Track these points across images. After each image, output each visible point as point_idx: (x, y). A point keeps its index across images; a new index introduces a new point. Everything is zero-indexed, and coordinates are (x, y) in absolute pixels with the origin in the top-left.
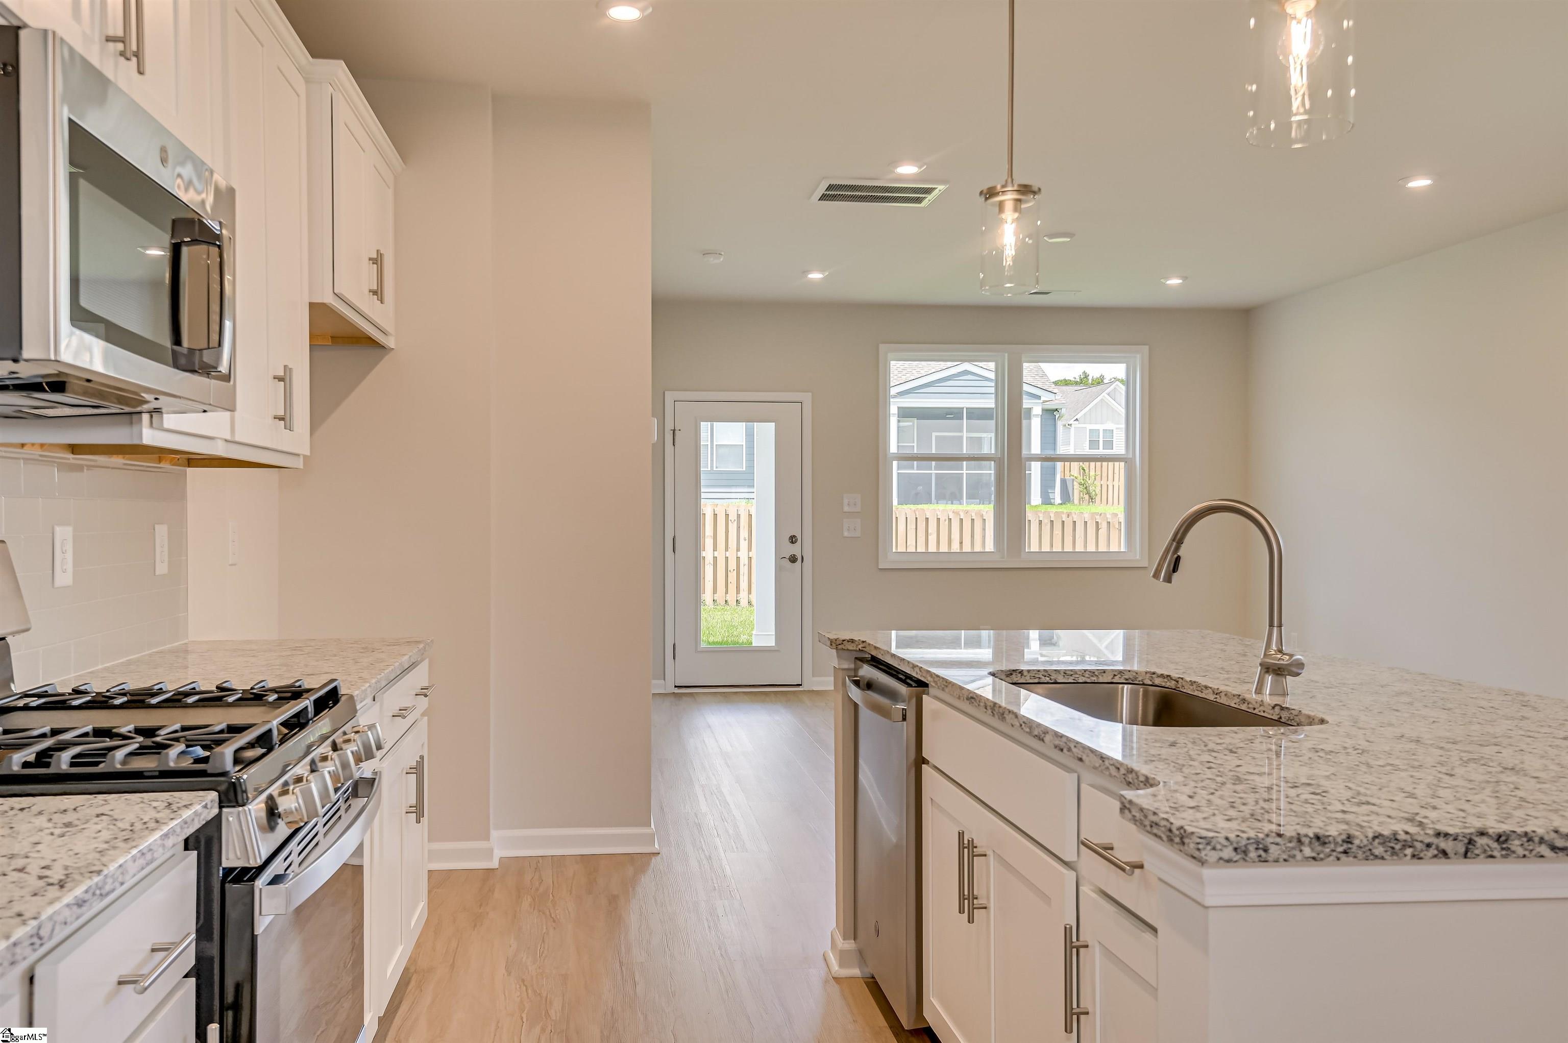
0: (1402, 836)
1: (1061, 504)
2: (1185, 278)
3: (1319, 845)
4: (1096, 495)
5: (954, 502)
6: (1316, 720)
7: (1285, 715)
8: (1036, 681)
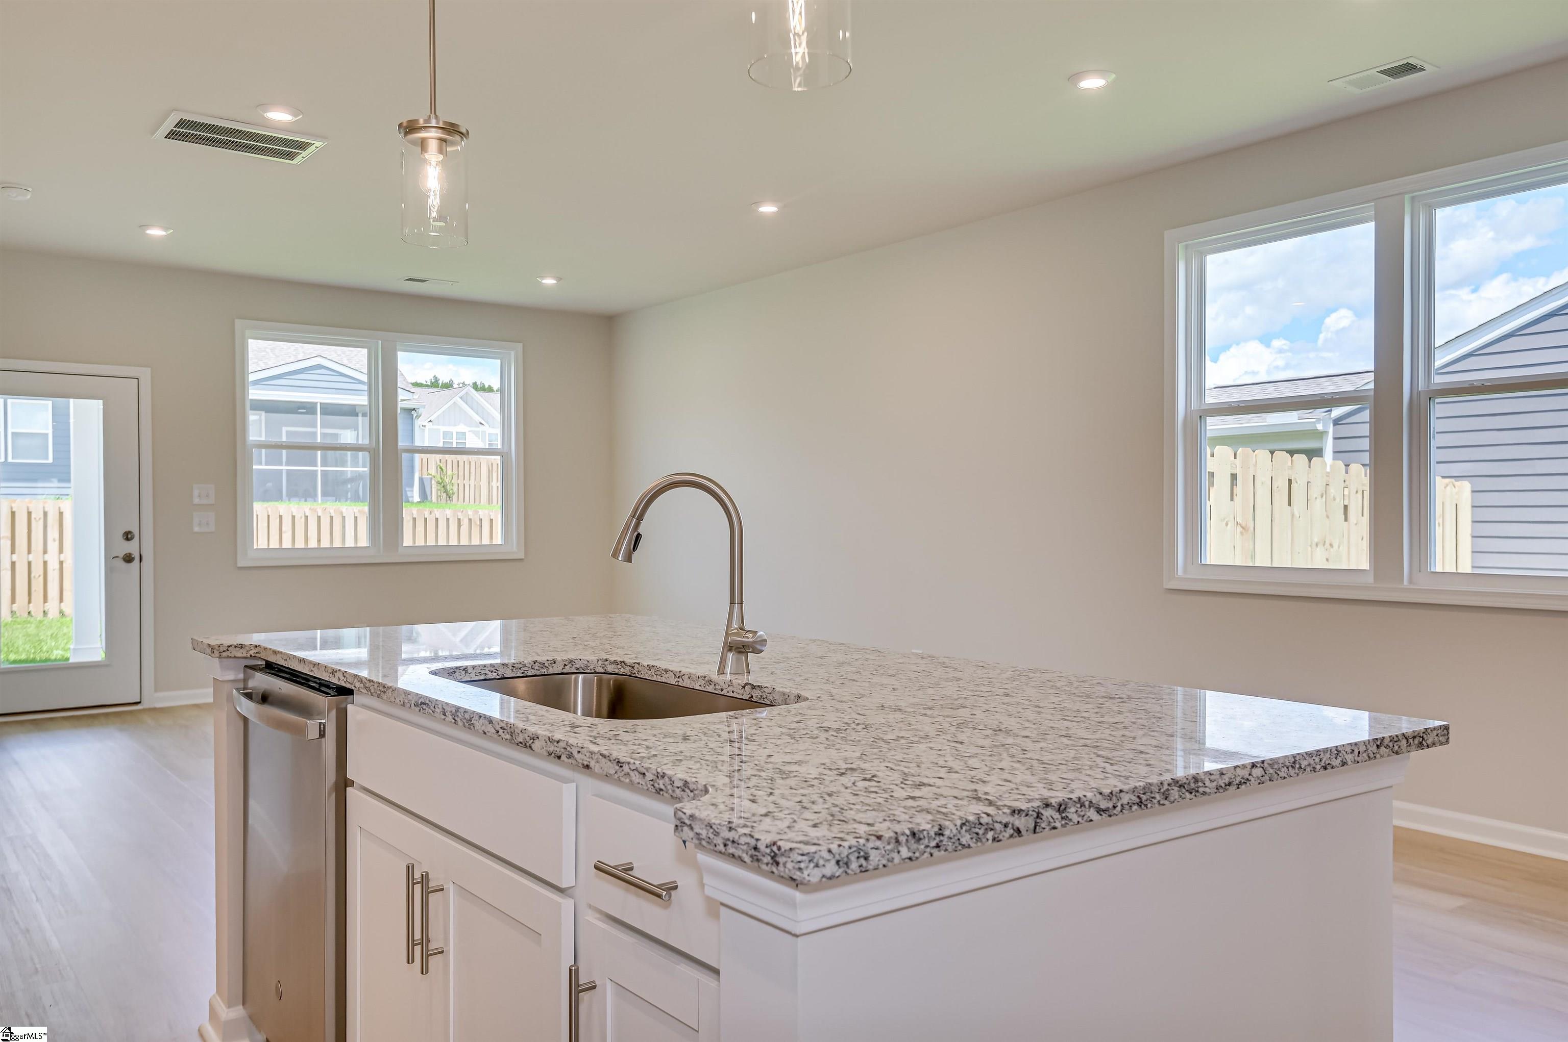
0: (985, 819)
1: (420, 502)
2: (559, 279)
3: (915, 843)
4: (453, 493)
5: (308, 499)
6: (792, 697)
7: (756, 694)
8: (482, 677)
